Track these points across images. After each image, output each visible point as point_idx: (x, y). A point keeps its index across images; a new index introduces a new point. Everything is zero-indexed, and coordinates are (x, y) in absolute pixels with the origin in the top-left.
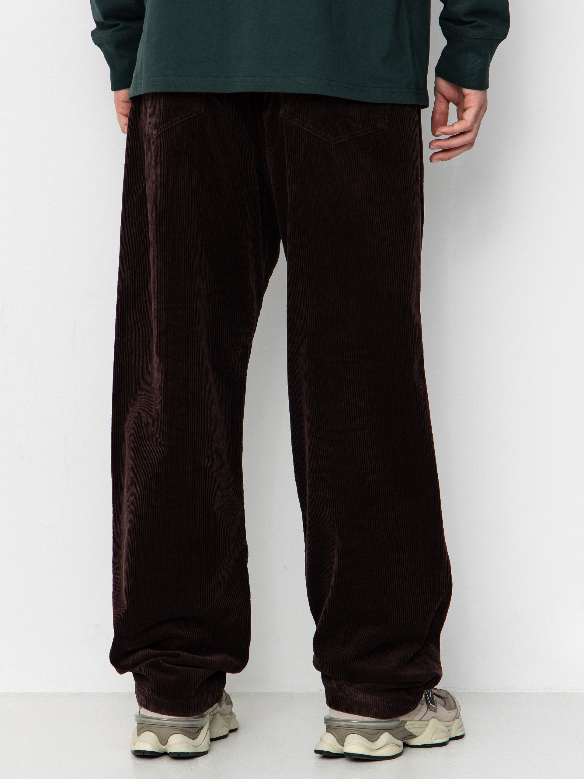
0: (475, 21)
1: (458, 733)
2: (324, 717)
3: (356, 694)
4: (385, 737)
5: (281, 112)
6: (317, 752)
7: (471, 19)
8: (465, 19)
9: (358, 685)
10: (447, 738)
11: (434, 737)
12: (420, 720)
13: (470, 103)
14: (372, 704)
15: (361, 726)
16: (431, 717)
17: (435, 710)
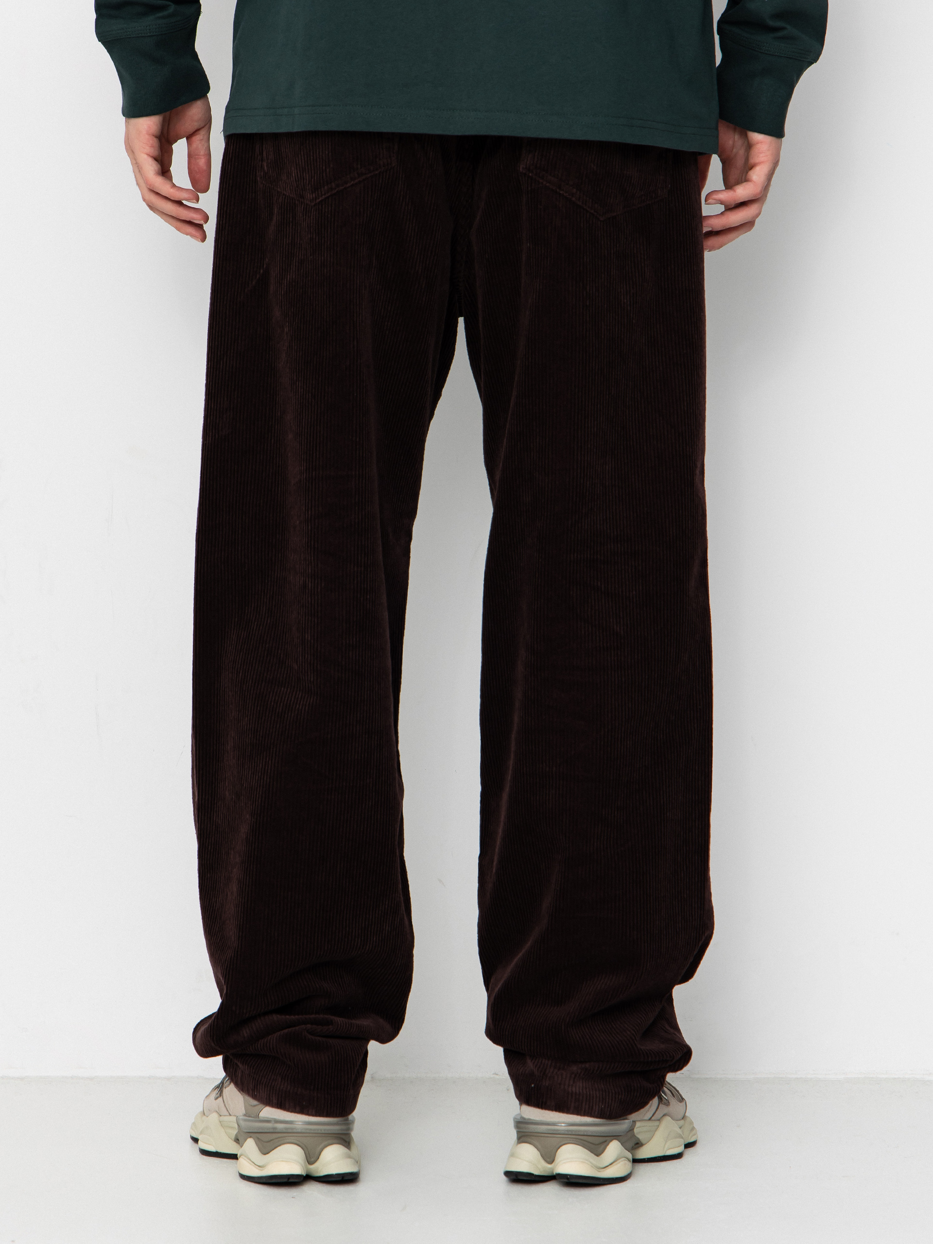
0: (783, 29)
1: (691, 1137)
2: (515, 1119)
3: (571, 1082)
4: (614, 1148)
5: (521, 168)
6: (508, 1174)
7: (778, 24)
8: (771, 23)
9: (574, 1068)
10: (681, 1147)
11: (666, 1146)
12: (650, 1119)
13: (761, 155)
14: (596, 1096)
15: (579, 1131)
16: (662, 1115)
17: (668, 1104)
